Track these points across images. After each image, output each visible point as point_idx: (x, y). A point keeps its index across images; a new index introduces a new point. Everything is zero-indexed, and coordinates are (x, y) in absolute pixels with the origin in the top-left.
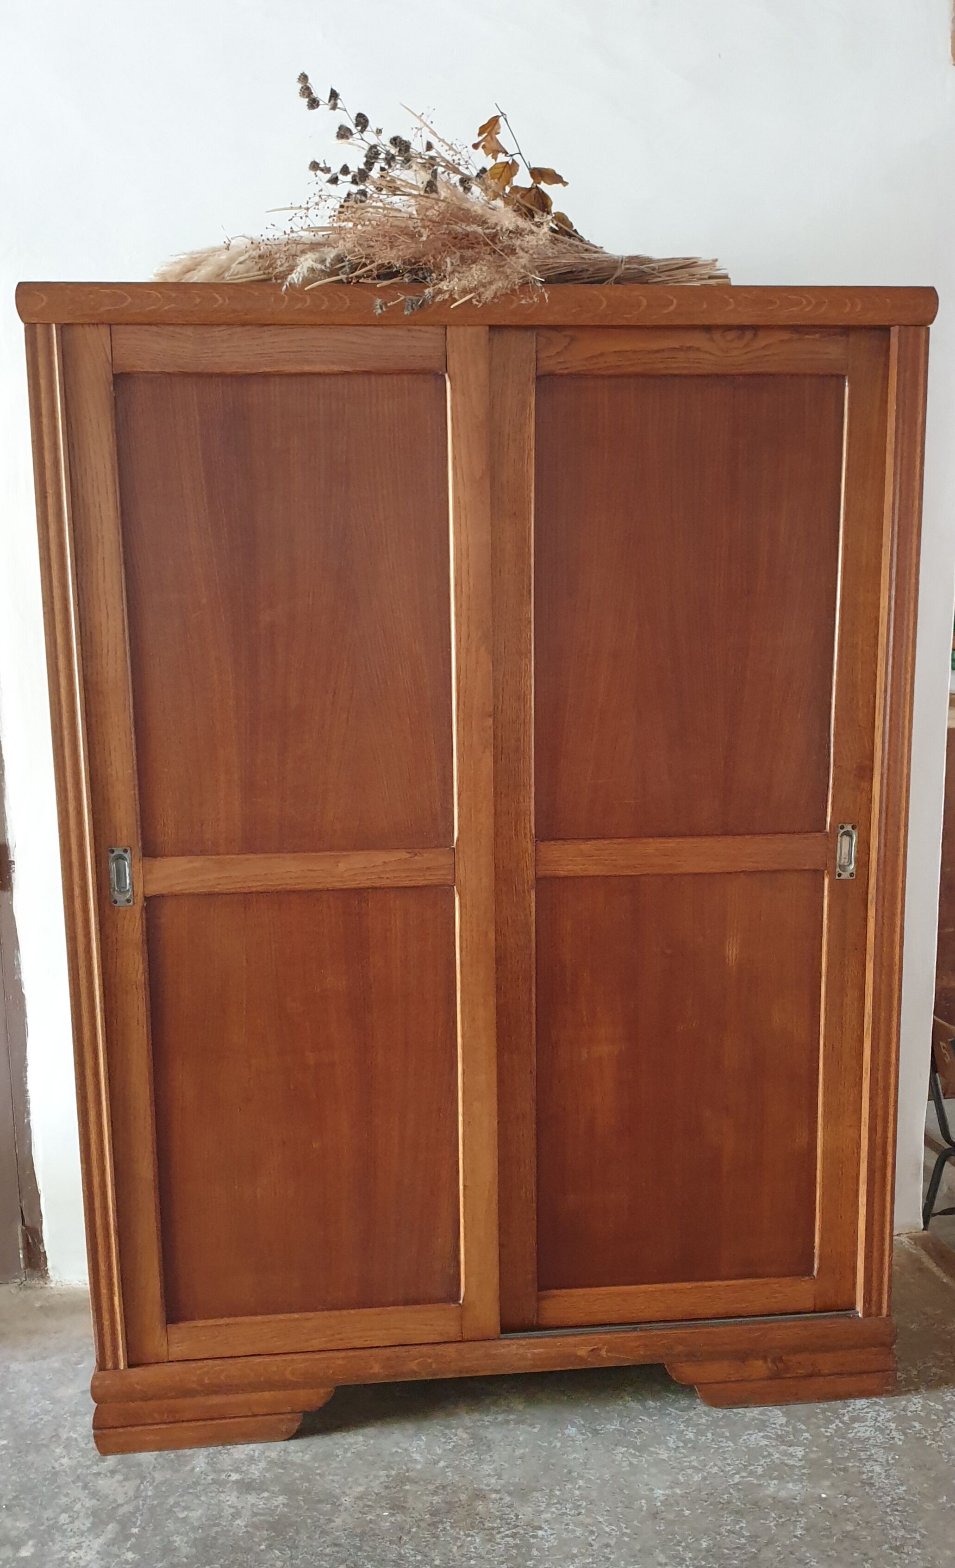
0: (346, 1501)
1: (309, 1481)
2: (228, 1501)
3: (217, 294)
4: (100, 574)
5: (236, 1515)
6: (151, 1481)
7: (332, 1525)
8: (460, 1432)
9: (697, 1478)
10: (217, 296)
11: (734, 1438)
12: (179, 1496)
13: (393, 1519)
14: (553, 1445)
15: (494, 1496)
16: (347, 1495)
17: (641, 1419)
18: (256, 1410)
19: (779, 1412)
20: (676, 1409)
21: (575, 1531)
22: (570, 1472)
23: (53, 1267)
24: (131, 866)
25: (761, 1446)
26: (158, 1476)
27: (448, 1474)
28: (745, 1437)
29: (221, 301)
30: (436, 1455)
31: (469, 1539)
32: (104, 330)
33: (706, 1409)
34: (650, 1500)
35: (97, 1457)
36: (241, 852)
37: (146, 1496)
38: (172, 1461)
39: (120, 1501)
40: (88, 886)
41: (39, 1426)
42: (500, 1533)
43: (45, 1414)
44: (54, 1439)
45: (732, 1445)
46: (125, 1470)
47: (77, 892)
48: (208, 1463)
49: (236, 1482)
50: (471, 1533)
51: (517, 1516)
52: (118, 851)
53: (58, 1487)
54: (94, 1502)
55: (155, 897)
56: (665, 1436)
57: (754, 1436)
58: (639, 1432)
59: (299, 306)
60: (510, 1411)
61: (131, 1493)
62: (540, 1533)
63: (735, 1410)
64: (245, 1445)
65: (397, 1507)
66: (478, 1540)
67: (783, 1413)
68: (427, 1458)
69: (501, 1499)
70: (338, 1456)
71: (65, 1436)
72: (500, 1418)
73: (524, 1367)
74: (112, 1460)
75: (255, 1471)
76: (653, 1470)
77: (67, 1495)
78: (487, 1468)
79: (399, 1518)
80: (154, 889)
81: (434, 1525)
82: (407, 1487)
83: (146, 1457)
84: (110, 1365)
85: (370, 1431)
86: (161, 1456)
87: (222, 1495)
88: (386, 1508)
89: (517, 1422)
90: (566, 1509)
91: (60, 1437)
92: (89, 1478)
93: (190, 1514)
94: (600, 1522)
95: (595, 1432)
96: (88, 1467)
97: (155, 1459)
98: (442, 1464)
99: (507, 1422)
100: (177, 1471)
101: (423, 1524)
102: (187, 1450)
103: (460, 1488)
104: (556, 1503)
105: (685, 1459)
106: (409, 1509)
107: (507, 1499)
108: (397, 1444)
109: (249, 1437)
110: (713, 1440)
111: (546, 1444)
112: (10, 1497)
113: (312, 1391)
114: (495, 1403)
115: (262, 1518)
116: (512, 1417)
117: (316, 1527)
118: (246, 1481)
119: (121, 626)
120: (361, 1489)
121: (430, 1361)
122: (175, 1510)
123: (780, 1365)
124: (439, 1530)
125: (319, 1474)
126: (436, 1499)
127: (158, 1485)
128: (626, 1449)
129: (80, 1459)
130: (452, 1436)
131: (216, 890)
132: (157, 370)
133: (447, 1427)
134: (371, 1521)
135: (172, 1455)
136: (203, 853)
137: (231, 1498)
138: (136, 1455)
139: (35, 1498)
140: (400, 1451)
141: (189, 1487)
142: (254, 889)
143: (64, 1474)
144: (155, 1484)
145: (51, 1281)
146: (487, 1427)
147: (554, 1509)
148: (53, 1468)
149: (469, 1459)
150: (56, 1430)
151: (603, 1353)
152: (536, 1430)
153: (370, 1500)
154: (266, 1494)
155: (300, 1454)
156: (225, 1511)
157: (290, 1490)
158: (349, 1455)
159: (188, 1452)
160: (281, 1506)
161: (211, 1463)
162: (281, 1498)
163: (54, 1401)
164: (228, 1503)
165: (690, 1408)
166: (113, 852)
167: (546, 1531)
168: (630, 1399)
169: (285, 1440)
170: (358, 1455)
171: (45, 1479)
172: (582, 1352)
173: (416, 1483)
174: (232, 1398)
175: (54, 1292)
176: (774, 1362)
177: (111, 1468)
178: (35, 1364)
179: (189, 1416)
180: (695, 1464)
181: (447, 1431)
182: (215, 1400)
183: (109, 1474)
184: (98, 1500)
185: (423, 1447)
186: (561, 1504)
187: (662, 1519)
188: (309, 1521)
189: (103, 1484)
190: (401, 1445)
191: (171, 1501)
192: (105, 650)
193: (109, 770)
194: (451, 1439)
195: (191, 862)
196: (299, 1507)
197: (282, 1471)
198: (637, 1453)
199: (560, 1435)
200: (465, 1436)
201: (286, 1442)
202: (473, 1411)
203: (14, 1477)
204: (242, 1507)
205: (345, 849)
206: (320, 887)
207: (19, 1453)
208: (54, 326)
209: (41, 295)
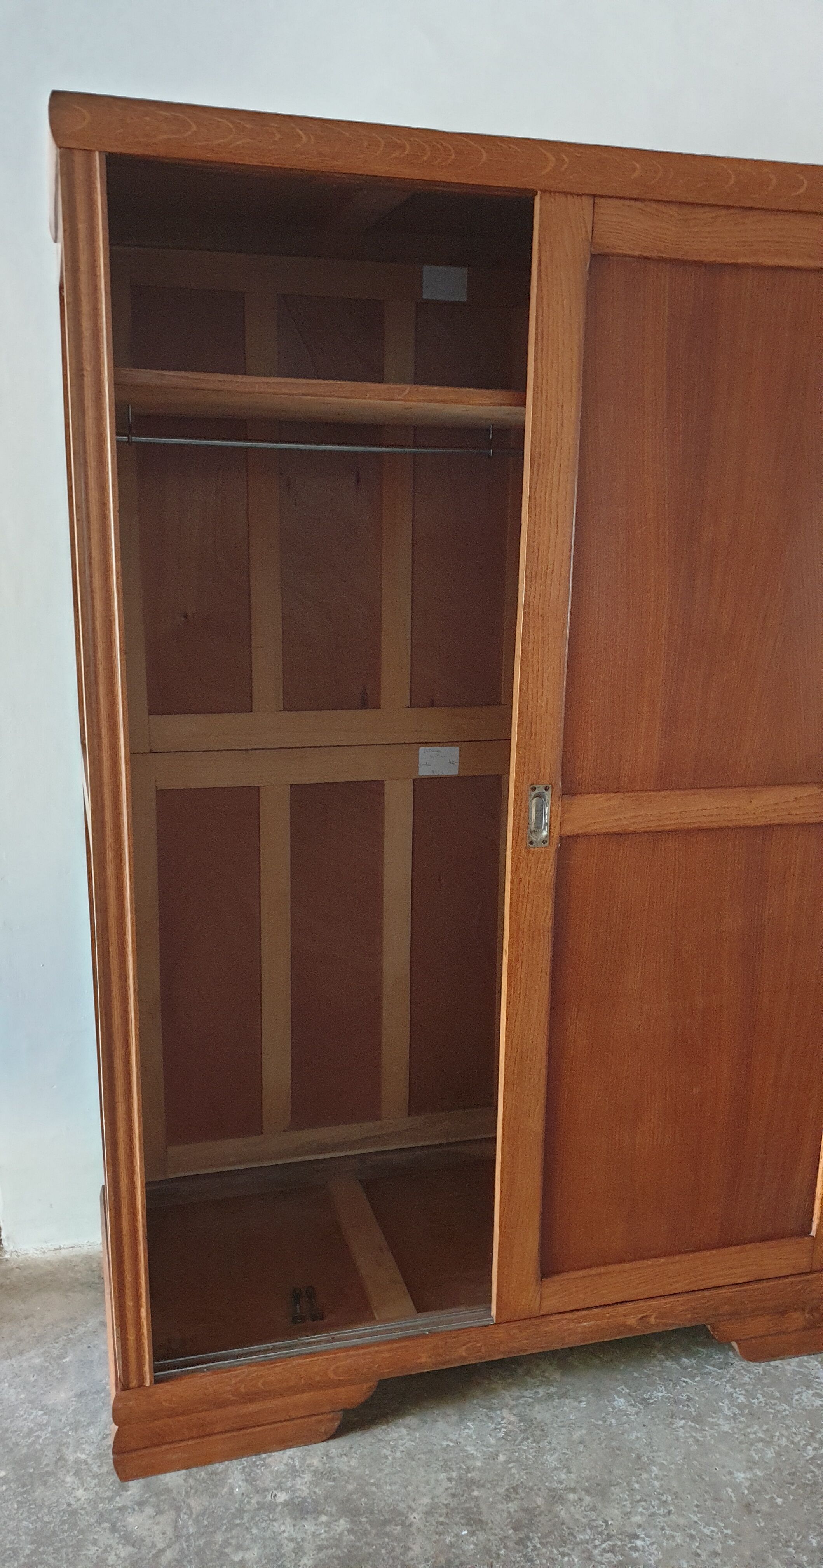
0: (415, 1518)
1: (366, 1495)
2: (284, 1532)
3: (301, 130)
5: (299, 1551)
6: (188, 1512)
7: (411, 1554)
8: (505, 1413)
9: (770, 1454)
10: (300, 132)
11: (786, 1398)
12: (226, 1530)
13: (474, 1539)
14: (608, 1423)
15: (571, 1496)
16: (414, 1511)
17: (684, 1382)
18: (293, 1414)
19: (816, 1363)
20: (714, 1366)
21: (673, 1537)
22: (639, 1457)
23: (8, 1238)
25: (817, 1407)
26: (196, 1504)
27: (513, 1471)
28: (797, 1397)
29: (305, 139)
30: (489, 1446)
31: (566, 1559)
33: (744, 1364)
34: (736, 1487)
35: (117, 1485)
37: (189, 1536)
38: (204, 1481)
39: (161, 1545)
41: (38, 1447)
42: (596, 1547)
43: (41, 1430)
44: (60, 1464)
45: (787, 1408)
46: (153, 1500)
48: (247, 1481)
49: (286, 1504)
50: (566, 1550)
51: (606, 1522)
53: (82, 1532)
54: (129, 1549)
56: (717, 1401)
57: (804, 1394)
58: (689, 1399)
59: (396, 154)
60: (549, 1383)
61: (170, 1532)
62: (639, 1543)
63: (772, 1363)
64: (281, 1452)
65: (475, 1522)
66: (576, 1560)
67: (820, 1362)
68: (485, 1452)
69: (581, 1500)
70: (386, 1457)
71: (71, 1458)
72: (541, 1391)
73: (573, 1341)
74: (135, 1487)
75: (303, 1485)
76: (723, 1448)
77: (95, 1543)
78: (551, 1460)
79: (481, 1536)
81: (521, 1542)
82: (476, 1493)
83: (173, 1479)
84: (134, 1383)
85: (411, 1420)
86: (190, 1476)
87: (275, 1524)
88: (462, 1525)
89: (564, 1396)
90: (654, 1507)
91: (66, 1461)
92: (115, 1515)
93: (247, 1556)
94: (696, 1522)
95: (644, 1401)
96: (111, 1499)
97: (185, 1480)
98: (501, 1458)
99: (550, 1397)
100: (214, 1495)
101: (511, 1544)
102: (217, 1465)
103: (531, 1489)
104: (640, 1501)
105: (749, 1430)
106: (487, 1524)
107: (587, 1499)
108: (446, 1437)
109: (284, 1444)
110: (766, 1404)
111: (600, 1422)
112: (27, 1552)
113: (353, 1387)
114: (528, 1373)
115: (330, 1552)
116: (553, 1390)
117: (393, 1558)
118: (297, 1501)
120: (426, 1500)
121: (479, 1345)
122: (226, 1550)
123: (817, 1315)
124: (530, 1550)
125: (374, 1484)
126: (513, 1506)
127: (198, 1517)
128: (683, 1421)
129: (97, 1489)
130: (500, 1420)
133: (491, 1409)
134: (452, 1545)
135: (201, 1473)
137: (285, 1528)
138: (161, 1477)
139: (57, 1551)
140: (452, 1444)
141: (234, 1516)
143: (83, 1512)
144: (194, 1516)
145: (5, 1252)
146: (531, 1405)
147: (640, 1509)
148: (69, 1505)
149: (528, 1449)
150: (59, 1450)
151: (652, 1320)
152: (583, 1405)
153: (441, 1516)
154: (324, 1518)
155: (345, 1459)
156: (284, 1546)
157: (349, 1509)
158: (398, 1454)
159: (220, 1467)
160: (346, 1533)
161: (250, 1480)
162: (342, 1521)
163: (49, 1411)
164: (286, 1535)
165: (727, 1364)
167: (644, 1540)
168: (663, 1357)
169: (323, 1441)
170: (410, 1455)
171: (64, 1522)
172: (632, 1321)
173: (483, 1486)
174: (269, 1404)
175: (9, 1265)
176: (811, 1312)
177: (137, 1498)
178: (13, 1361)
179: (218, 1427)
180: (760, 1435)
181: (492, 1414)
182: (252, 1407)
183: (136, 1508)
184: (133, 1546)
185: (474, 1437)
186: (645, 1501)
187: (758, 1512)
188: (383, 1551)
189: (135, 1522)
190: (451, 1436)
191: (219, 1538)
194: (500, 1424)
196: (366, 1533)
197: (333, 1484)
198: (697, 1426)
199: (610, 1409)
200: (512, 1418)
201: (325, 1443)
202: (510, 1385)
203: (25, 1523)
204: (303, 1539)
207: (24, 1487)
208: (97, 153)
209: (84, 111)
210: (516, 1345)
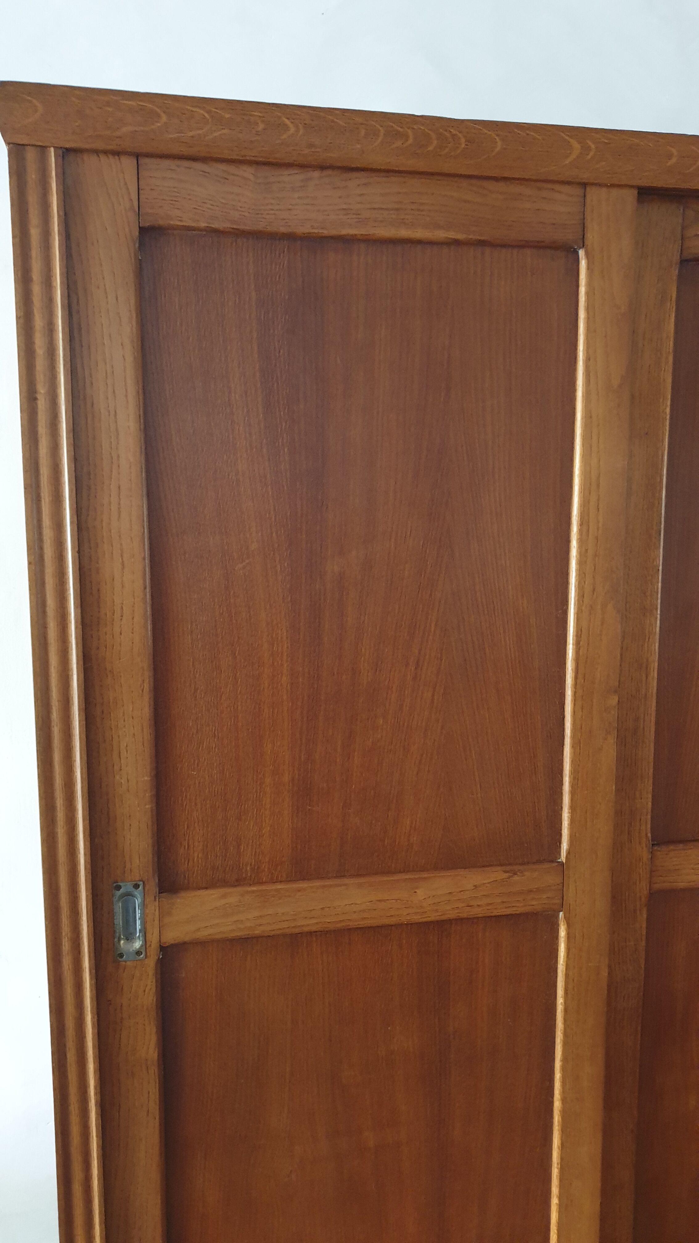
3: (288, 119)
4: (114, 507)
24: (144, 906)
29: (292, 130)
32: (128, 163)
36: (289, 880)
40: (82, 939)
47: (66, 946)
52: (127, 887)
55: (173, 946)
59: (399, 143)
80: (172, 936)
119: (141, 582)
131: (257, 932)
132: (203, 225)
136: (239, 882)
142: (306, 929)
166: (119, 888)
192: (117, 616)
193: (117, 777)
195: (224, 896)
205: (423, 869)
206: (393, 921)
208: (52, 149)
209: (35, 101)
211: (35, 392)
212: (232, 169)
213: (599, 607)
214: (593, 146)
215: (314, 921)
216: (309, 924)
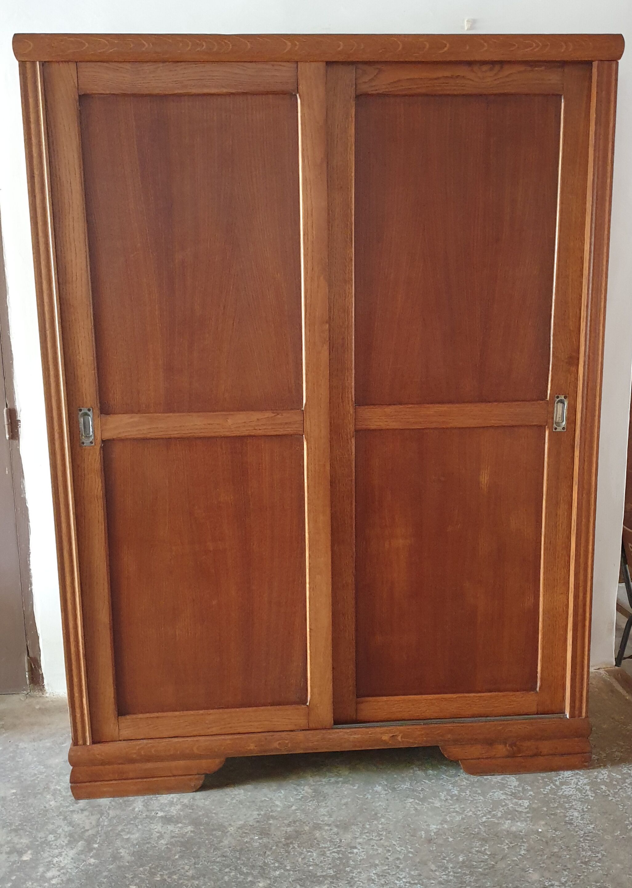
0: (231, 829)
1: (207, 817)
2: (156, 828)
3: (144, 40)
4: (71, 227)
5: (161, 837)
6: (107, 816)
7: (221, 844)
8: (306, 788)
9: (458, 818)
10: (144, 43)
11: (484, 794)
12: (124, 825)
13: (261, 841)
14: (366, 797)
15: (326, 828)
16: (232, 826)
17: (424, 782)
18: (175, 773)
19: (514, 779)
20: (447, 776)
21: (377, 850)
22: (376, 814)
23: (48, 684)
24: (93, 420)
25: (501, 799)
26: (112, 813)
27: (297, 814)
28: (491, 794)
30: (289, 802)
31: (309, 854)
32: (73, 66)
33: (467, 776)
34: (427, 832)
35: (73, 801)
36: (165, 412)
37: (104, 825)
38: (121, 804)
39: (86, 828)
40: (64, 433)
41: (37, 782)
42: (329, 850)
43: (41, 775)
44: (46, 790)
45: (482, 798)
46: (91, 809)
47: (57, 436)
48: (144, 806)
49: (162, 817)
50: (311, 850)
51: (341, 840)
52: (85, 410)
53: (48, 819)
54: (70, 828)
55: (108, 440)
56: (439, 792)
57: (497, 793)
58: (422, 790)
59: (199, 49)
60: (339, 776)
61: (94, 823)
62: (355, 851)
63: (485, 777)
64: (168, 795)
65: (264, 833)
66: (315, 855)
67: (516, 779)
68: (285, 804)
69: (331, 830)
70: (227, 802)
71: (53, 788)
72: (333, 780)
73: (347, 747)
74: (82, 803)
75: (174, 811)
76: (430, 813)
77: (53, 824)
78: (323, 811)
79: (265, 840)
80: (108, 435)
81: (287, 845)
82: (271, 822)
83: (104, 801)
84: (81, 742)
85: (249, 787)
86: (113, 801)
87: (152, 825)
88: (257, 834)
89: (344, 783)
90: (373, 836)
91: (49, 789)
92: (68, 813)
93: (131, 837)
94: (394, 845)
95: (394, 789)
96: (67, 807)
97: (110, 803)
98: (294, 808)
99: (337, 782)
100: (124, 810)
101: (280, 845)
102: (130, 798)
103: (304, 823)
104: (367, 833)
105: (451, 807)
106: (271, 835)
107: (335, 830)
108: (265, 796)
109: (170, 790)
110: (470, 796)
111: (361, 797)
112: (17, 824)
113: (210, 760)
114: (329, 771)
115: (177, 839)
116: (341, 779)
117: (211, 845)
118: (168, 817)
119: (85, 262)
120: (241, 823)
121: (287, 742)
122: (121, 833)
123: (515, 748)
124: (290, 848)
125: (215, 813)
126: (289, 829)
127: (111, 818)
128: (413, 800)
129: (62, 802)
130: (301, 791)
131: (149, 436)
132: (108, 92)
133: (298, 785)
134: (247, 842)
135: (120, 800)
136: (139, 412)
137: (157, 827)
138: (98, 800)
139: (33, 825)
140: (267, 799)
141: (131, 820)
142: (172, 436)
143: (51, 811)
144: (109, 818)
145: (47, 693)
146: (324, 786)
147: (364, 837)
148: (45, 807)
149: (311, 805)
150: (47, 784)
151: (399, 738)
152: (355, 788)
153: (246, 830)
154: (180, 825)
155: (203, 801)
156: (153, 835)
157: (196, 823)
158: (234, 801)
159: (131, 798)
160: (190, 832)
161: (146, 805)
162: (189, 827)
163: (46, 766)
164: (156, 830)
165: (456, 775)
166: (81, 410)
167: (359, 849)
168: (417, 769)
170: (241, 802)
171: (40, 814)
172: (385, 737)
173: (277, 819)
174: (159, 765)
175: (47, 699)
176: (511, 746)
177: (81, 808)
178: (35, 744)
179: (131, 775)
180: (457, 810)
181: (298, 788)
182: (150, 765)
183: (80, 811)
184: (73, 827)
185: (282, 797)
186: (370, 833)
187: (435, 843)
188: (207, 842)
189: (76, 817)
190: (268, 796)
191: (120, 828)
192: (74, 279)
193: (78, 357)
194: (301, 792)
195: (131, 418)
196: (201, 833)
197: (191, 811)
198: (420, 803)
199: (371, 791)
200: (310, 791)
201: (194, 793)
202: (315, 775)
203: (20, 813)
204: (165, 833)
205: (233, 411)
206: (216, 435)
207: (24, 797)
208: (38, 63)
209: (29, 41)
210: (310, 744)
211: (34, 174)
212: (120, 65)
213: (316, 278)
214: (298, 43)
215: (176, 432)
216: (175, 434)
